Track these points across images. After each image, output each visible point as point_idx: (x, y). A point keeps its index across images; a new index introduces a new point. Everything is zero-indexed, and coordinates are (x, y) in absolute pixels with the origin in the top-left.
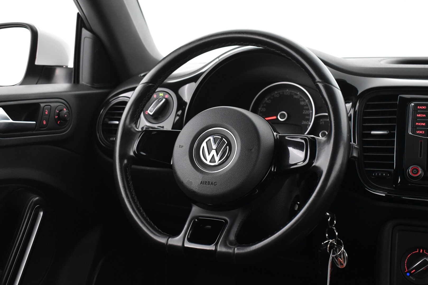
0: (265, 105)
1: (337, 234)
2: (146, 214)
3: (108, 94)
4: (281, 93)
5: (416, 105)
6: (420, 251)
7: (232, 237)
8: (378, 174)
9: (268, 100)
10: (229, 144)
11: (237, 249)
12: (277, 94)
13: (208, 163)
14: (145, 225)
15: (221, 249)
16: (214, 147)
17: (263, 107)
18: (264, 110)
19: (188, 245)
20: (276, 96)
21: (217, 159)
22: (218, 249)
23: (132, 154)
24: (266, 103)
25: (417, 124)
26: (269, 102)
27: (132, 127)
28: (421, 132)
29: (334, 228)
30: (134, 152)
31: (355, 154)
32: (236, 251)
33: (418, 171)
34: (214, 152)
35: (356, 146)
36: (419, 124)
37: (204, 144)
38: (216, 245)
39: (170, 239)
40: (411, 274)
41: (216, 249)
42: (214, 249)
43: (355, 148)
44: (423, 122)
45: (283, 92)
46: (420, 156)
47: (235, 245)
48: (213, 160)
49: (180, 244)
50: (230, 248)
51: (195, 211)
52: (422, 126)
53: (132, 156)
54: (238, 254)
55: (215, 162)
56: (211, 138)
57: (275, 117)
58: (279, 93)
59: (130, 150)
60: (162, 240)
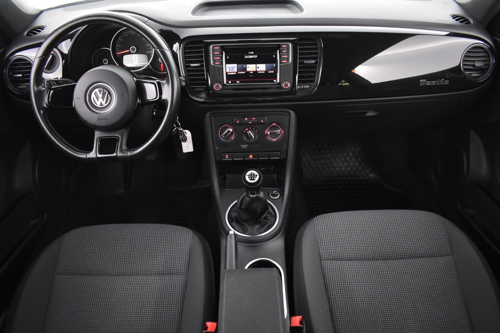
0: (120, 43)
1: (180, 124)
2: (67, 142)
3: (5, 52)
4: (129, 33)
5: (213, 47)
6: (225, 125)
7: (124, 147)
8: (198, 90)
9: (121, 38)
10: (109, 93)
11: (130, 153)
12: (126, 34)
13: (99, 106)
14: (69, 150)
15: (119, 154)
16: (100, 96)
17: (119, 44)
18: (120, 46)
19: (99, 156)
20: (126, 35)
21: (104, 103)
22: (118, 155)
23: (45, 106)
24: (120, 41)
25: (215, 58)
26: (122, 40)
27: (40, 89)
28: (218, 63)
29: (178, 121)
30: (46, 104)
31: (184, 84)
32: (129, 154)
33: (219, 87)
34: (101, 100)
35: (183, 79)
36: (217, 58)
37: (93, 95)
38: (116, 153)
39: (88, 155)
40: (223, 138)
41: (117, 155)
42: (116, 155)
43: (183, 80)
44: (218, 57)
45: (130, 32)
46: (219, 77)
47: (127, 151)
48: (101, 104)
49: (95, 156)
50: (125, 153)
51: (98, 134)
52: (218, 60)
53: (45, 107)
54: (130, 156)
55: (103, 105)
56: (97, 90)
57: (128, 51)
58: (128, 33)
59: (43, 104)
60: (83, 156)
